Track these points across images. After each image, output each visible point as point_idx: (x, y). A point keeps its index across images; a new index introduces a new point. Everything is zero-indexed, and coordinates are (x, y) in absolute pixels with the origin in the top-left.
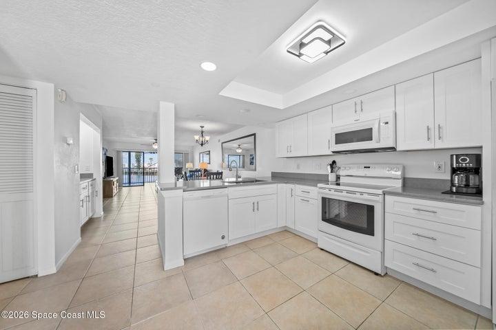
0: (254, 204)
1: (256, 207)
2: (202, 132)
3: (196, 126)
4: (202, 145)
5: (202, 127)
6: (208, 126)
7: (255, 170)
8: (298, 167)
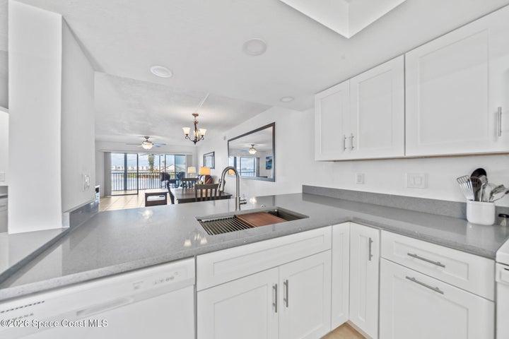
0: (275, 288)
1: (281, 295)
2: (196, 123)
3: (186, 113)
4: (195, 142)
5: (196, 115)
6: (205, 115)
7: (274, 180)
8: (361, 180)
